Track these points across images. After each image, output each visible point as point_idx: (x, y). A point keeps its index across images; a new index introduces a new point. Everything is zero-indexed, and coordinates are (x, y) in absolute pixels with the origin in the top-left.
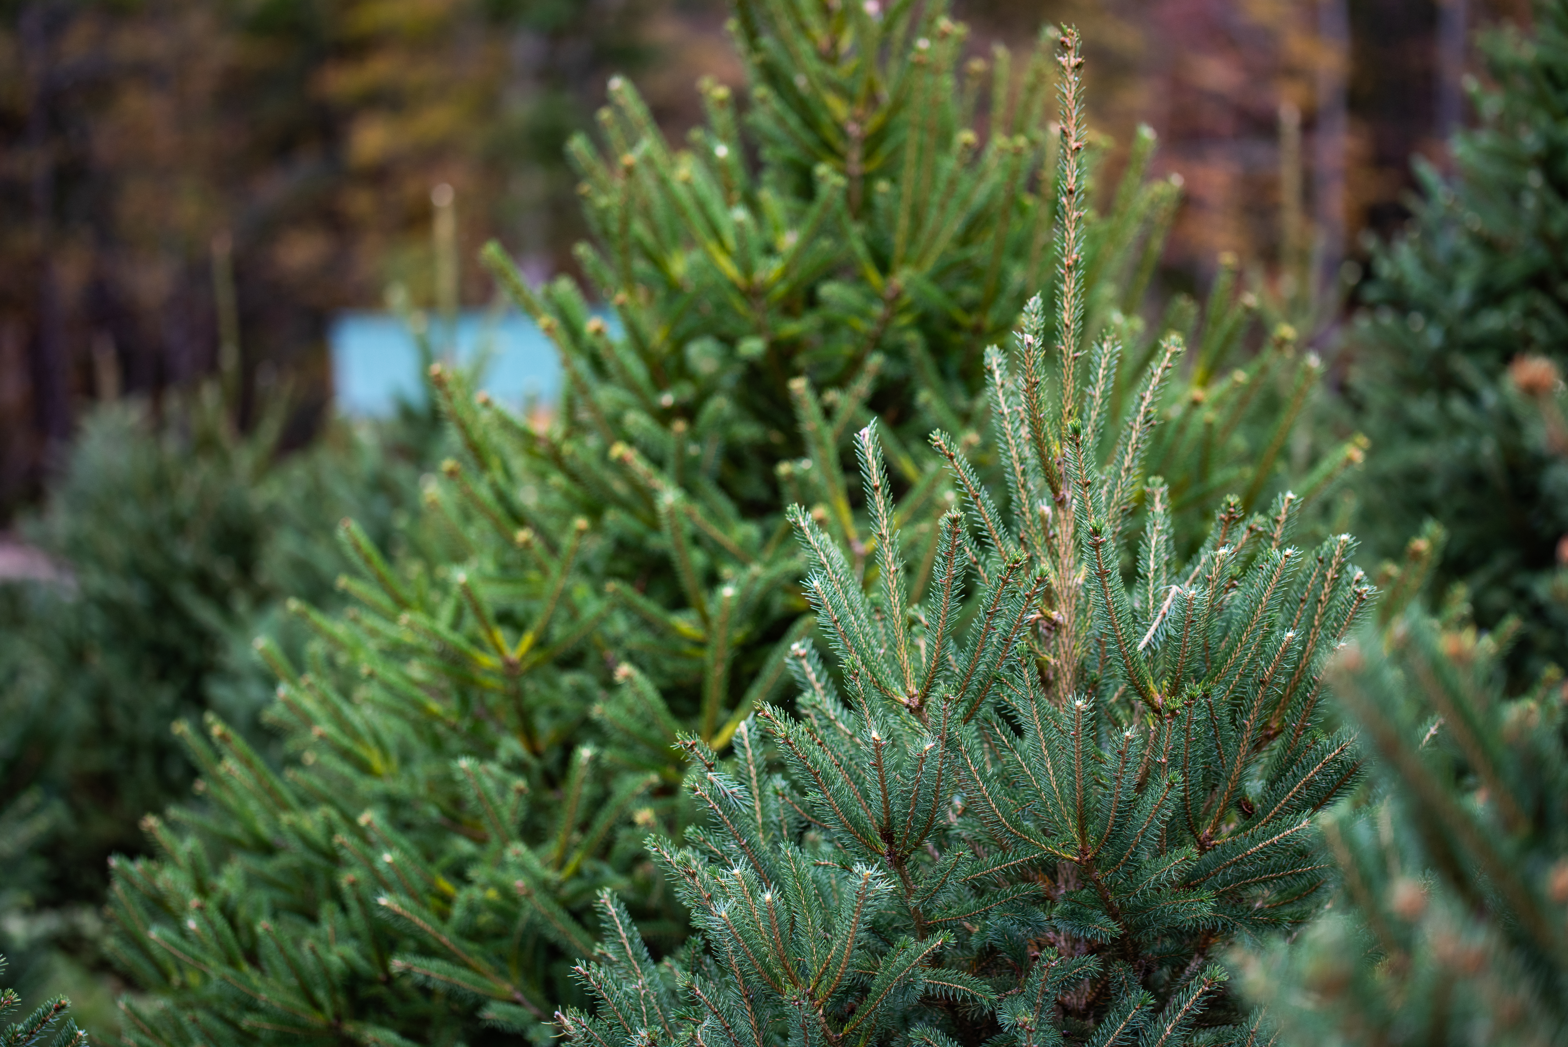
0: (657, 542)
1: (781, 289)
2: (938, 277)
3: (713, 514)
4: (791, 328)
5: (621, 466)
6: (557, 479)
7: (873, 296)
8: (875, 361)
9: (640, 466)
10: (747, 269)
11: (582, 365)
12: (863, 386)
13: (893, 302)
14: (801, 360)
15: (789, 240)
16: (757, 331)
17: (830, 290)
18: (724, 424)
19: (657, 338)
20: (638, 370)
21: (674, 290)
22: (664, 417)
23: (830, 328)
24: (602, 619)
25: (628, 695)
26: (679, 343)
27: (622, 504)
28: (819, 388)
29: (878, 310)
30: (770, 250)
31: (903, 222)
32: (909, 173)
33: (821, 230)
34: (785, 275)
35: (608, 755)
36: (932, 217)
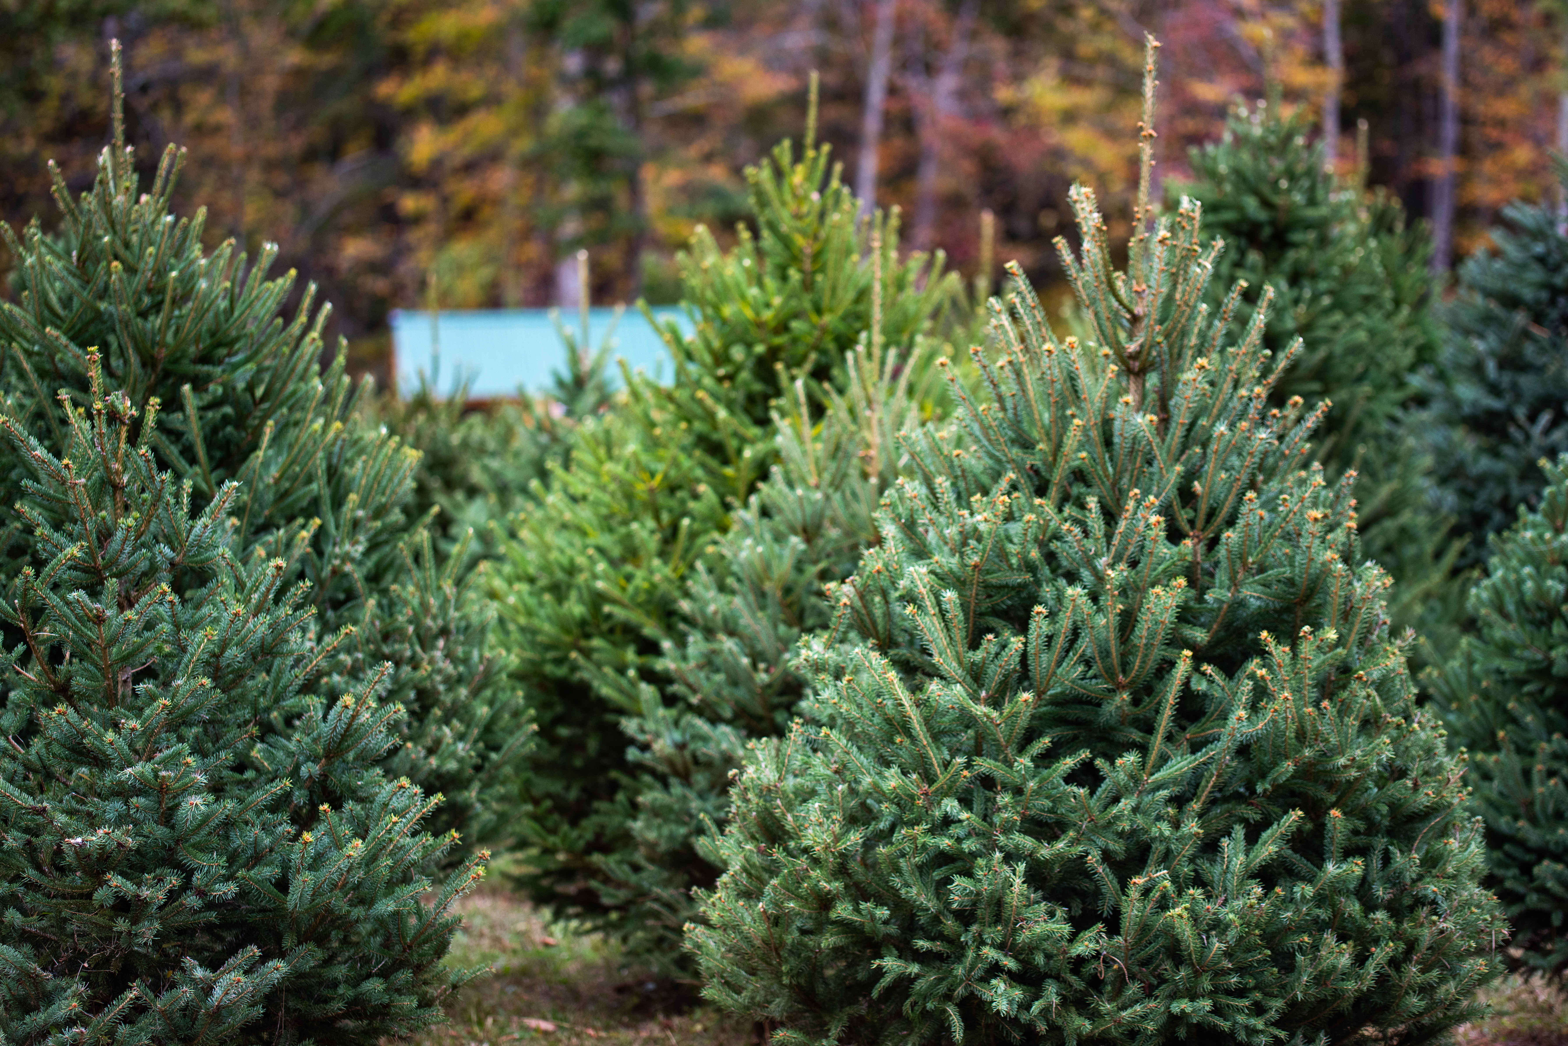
0: (715, 436)
1: (773, 324)
2: (844, 318)
3: (742, 423)
4: (779, 340)
5: (700, 402)
6: (671, 407)
7: (814, 327)
8: (813, 356)
9: (709, 402)
10: (757, 314)
11: (682, 356)
12: (808, 366)
13: (824, 330)
14: (783, 355)
15: (777, 301)
16: (762, 341)
17: (795, 325)
18: (746, 384)
19: (717, 344)
20: (708, 359)
21: (724, 322)
22: (720, 380)
23: (795, 341)
24: (691, 469)
25: (705, 500)
26: (727, 347)
27: (702, 419)
28: (788, 367)
29: (816, 333)
30: (768, 305)
31: (827, 294)
32: (831, 272)
33: (790, 297)
34: (776, 316)
35: (696, 526)
36: (840, 292)
